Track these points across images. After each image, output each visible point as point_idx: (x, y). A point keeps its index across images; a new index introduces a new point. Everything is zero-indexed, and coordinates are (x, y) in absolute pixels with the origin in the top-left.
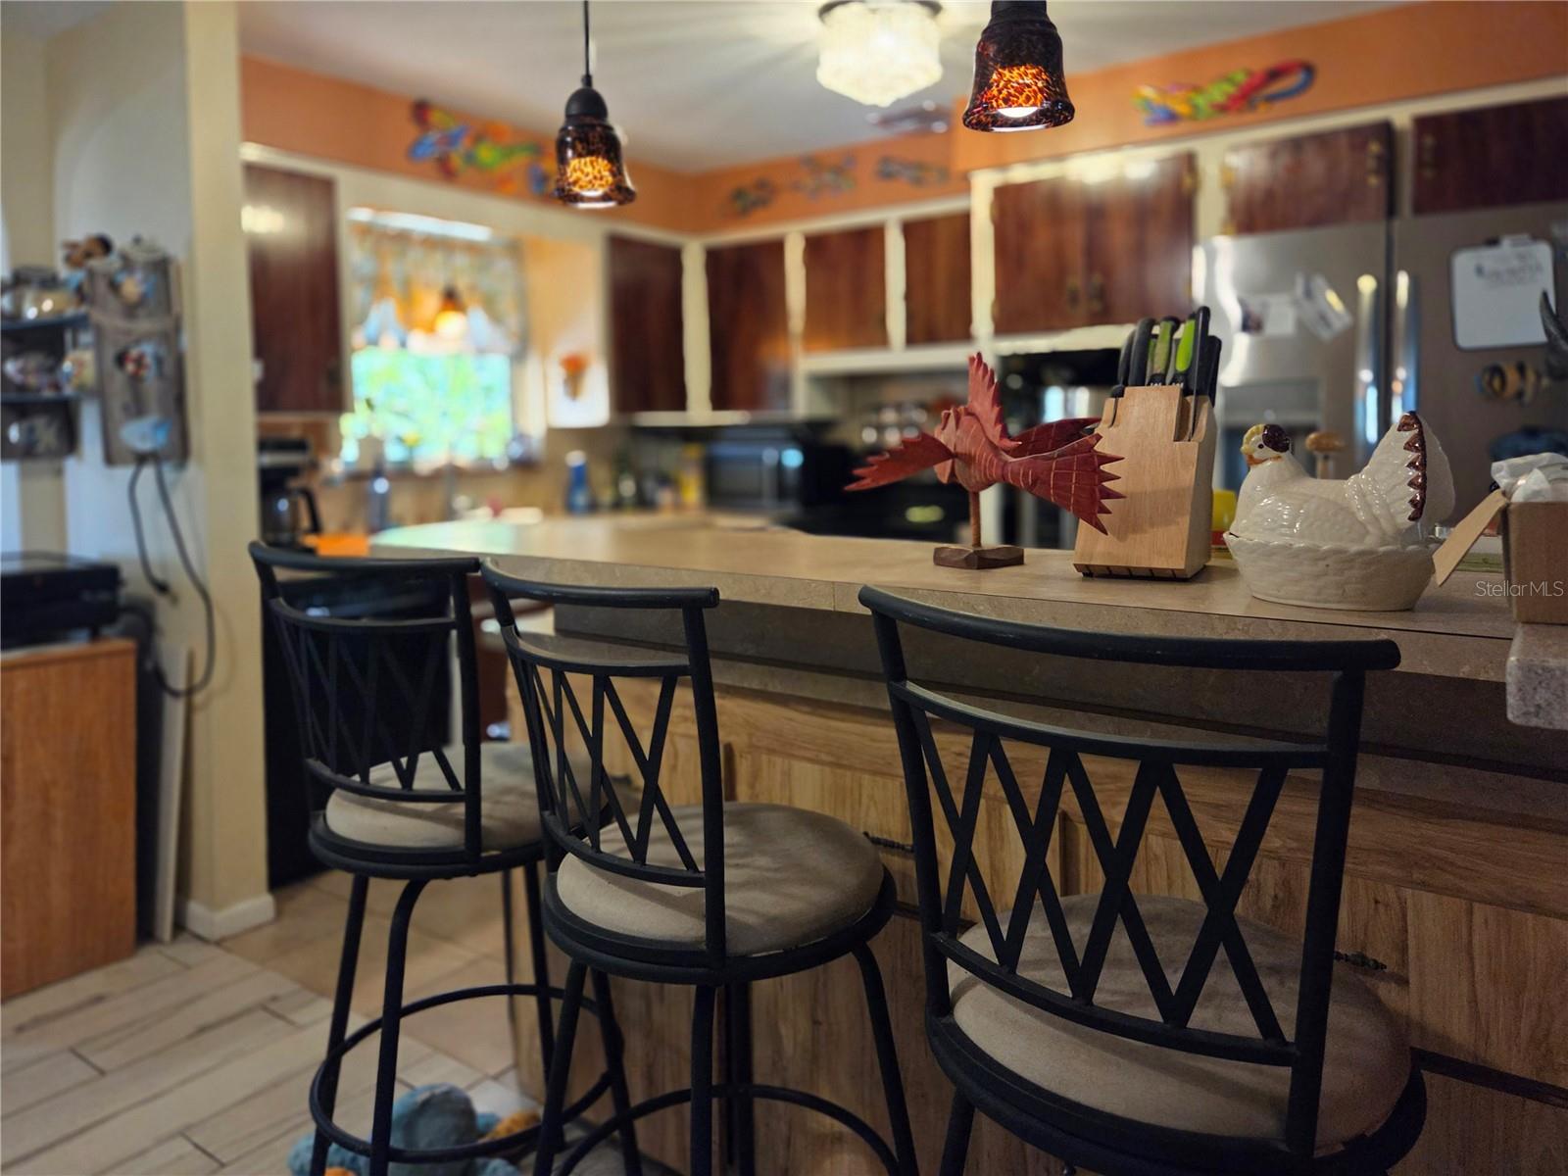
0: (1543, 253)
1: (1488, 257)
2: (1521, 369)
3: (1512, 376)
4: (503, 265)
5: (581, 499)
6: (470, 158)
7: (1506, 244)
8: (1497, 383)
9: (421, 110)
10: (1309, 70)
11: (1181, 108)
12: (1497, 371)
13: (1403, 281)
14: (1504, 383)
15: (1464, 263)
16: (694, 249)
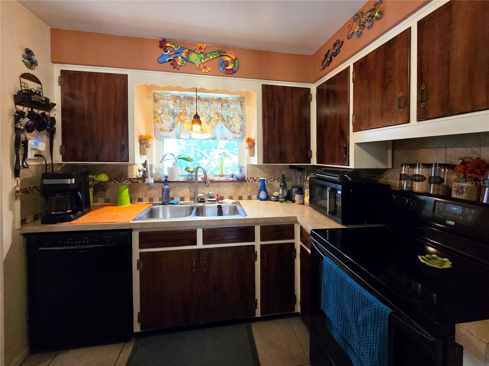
4: (234, 106)
5: (263, 195)
6: (186, 60)
9: (163, 43)
16: (313, 89)
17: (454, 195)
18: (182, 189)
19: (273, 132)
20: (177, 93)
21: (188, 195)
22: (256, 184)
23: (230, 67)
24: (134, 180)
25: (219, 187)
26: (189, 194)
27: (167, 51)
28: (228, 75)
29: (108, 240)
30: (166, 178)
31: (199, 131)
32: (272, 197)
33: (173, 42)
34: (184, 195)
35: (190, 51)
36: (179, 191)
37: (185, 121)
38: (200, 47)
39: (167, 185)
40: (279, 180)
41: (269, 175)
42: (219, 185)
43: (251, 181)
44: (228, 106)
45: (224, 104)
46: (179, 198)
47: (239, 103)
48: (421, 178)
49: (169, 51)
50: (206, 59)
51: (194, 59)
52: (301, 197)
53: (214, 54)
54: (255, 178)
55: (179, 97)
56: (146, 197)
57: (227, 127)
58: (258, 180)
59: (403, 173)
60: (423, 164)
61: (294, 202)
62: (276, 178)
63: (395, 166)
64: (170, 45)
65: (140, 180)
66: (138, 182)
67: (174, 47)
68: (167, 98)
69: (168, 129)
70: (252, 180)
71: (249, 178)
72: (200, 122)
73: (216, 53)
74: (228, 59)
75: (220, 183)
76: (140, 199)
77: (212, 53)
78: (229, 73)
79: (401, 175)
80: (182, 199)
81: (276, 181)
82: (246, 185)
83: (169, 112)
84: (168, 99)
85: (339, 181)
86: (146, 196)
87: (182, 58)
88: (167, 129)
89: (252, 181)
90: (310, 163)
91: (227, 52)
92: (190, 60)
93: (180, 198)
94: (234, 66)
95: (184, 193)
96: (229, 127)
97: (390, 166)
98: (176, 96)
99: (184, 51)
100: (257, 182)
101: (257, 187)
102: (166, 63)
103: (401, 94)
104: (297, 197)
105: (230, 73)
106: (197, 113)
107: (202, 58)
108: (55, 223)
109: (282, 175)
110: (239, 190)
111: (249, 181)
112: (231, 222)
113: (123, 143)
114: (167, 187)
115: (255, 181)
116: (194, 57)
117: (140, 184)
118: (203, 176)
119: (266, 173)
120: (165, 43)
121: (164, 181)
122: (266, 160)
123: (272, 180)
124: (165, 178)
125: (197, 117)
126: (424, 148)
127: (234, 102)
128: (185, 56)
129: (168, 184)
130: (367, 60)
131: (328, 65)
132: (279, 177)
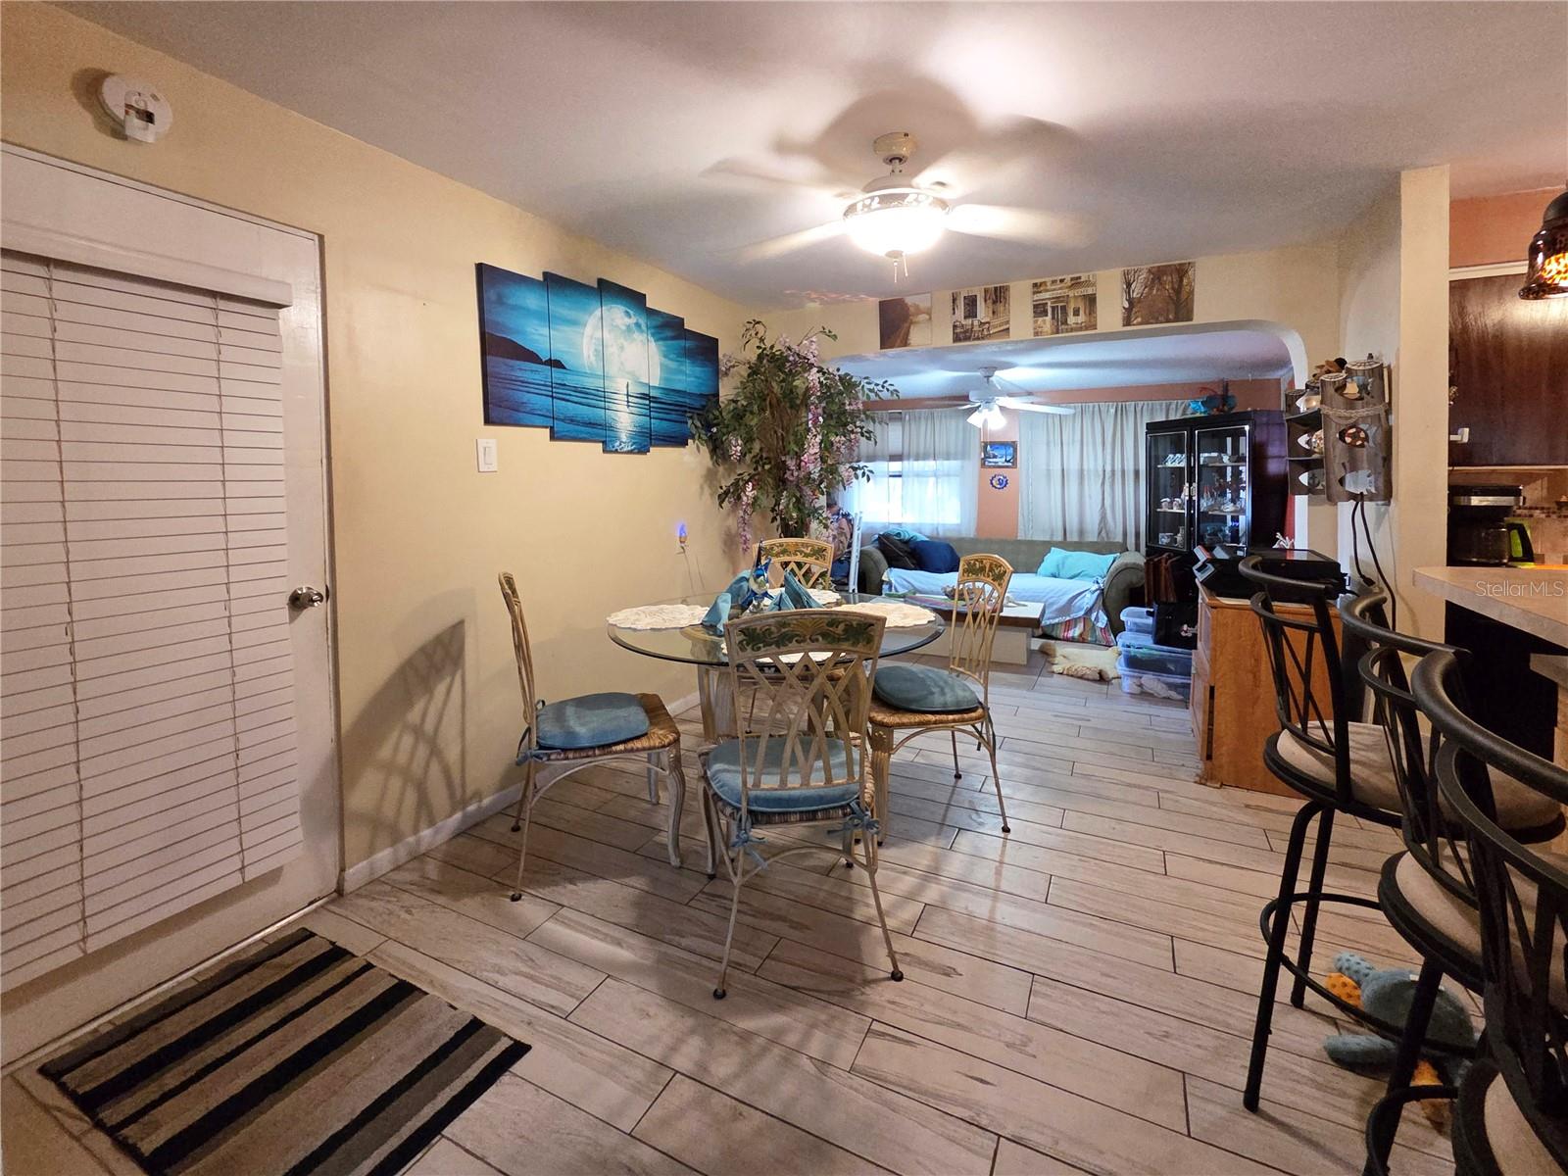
65: (1538, 511)
66: (1531, 516)
86: (1554, 549)
117: (1539, 521)
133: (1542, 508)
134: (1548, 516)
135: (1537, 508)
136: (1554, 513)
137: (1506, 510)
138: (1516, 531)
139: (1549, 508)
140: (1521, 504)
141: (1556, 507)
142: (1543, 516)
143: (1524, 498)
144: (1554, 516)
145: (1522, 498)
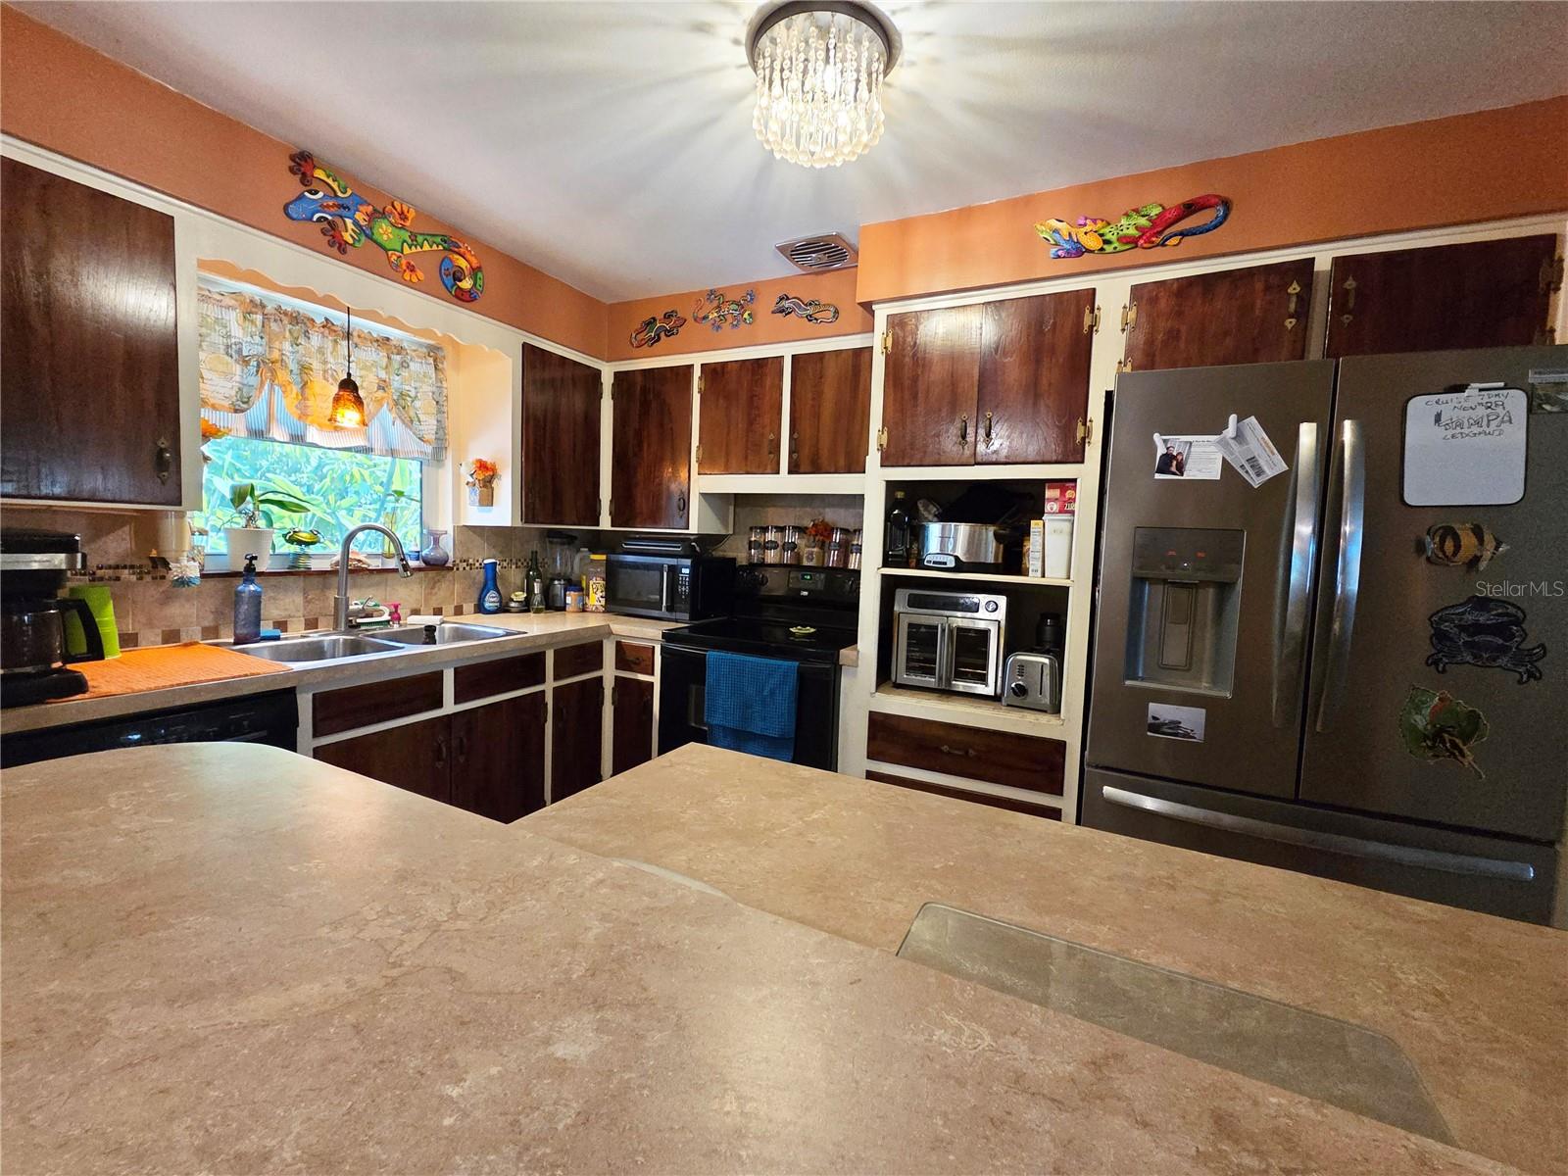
0: (1517, 401)
1: (1450, 404)
2: (1478, 533)
3: (1468, 540)
4: (419, 367)
5: (491, 601)
6: (366, 232)
7: (1473, 390)
8: (1449, 545)
9: (302, 163)
10: (1227, 204)
11: (1092, 242)
12: (1449, 532)
13: (1348, 431)
14: (1458, 547)
15: (1420, 409)
16: (608, 373)
17: (805, 563)
18: (280, 596)
19: (542, 453)
20: (250, 290)
21: (300, 614)
22: (473, 576)
23: (466, 284)
24: (100, 573)
25: (386, 585)
26: (302, 609)
27: (316, 192)
28: (460, 302)
29: (245, 723)
30: (251, 562)
31: (357, 426)
32: (513, 605)
33: (335, 172)
34: (287, 613)
35: (377, 215)
36: (272, 601)
37: (289, 388)
38: (403, 213)
39: (252, 582)
40: (519, 564)
41: (501, 552)
42: (387, 580)
43: (461, 569)
44: (404, 365)
45: (393, 357)
46: (271, 622)
47: (431, 360)
48: (774, 545)
49: (321, 195)
50: (413, 247)
51: (385, 237)
52: (579, 596)
53: (434, 242)
54: (471, 561)
55: (263, 306)
56: (152, 628)
57: (404, 422)
58: (477, 564)
59: (753, 539)
60: (776, 527)
61: (563, 609)
62: (514, 561)
63: (737, 530)
64: (325, 179)
65: (126, 571)
66: (118, 579)
67: (335, 186)
68: (221, 301)
69: (226, 403)
70: (465, 564)
71: (458, 562)
72: (359, 402)
73: (438, 240)
74: (463, 263)
75: (385, 575)
76: (126, 637)
77: (428, 238)
78: (463, 298)
79: (750, 542)
80: (282, 625)
81: (514, 567)
82: (451, 578)
83: (228, 347)
84: (223, 304)
85: (682, 553)
86: (150, 624)
87: (356, 223)
88: (223, 403)
89: (464, 568)
90: (598, 525)
91: (461, 245)
92: (375, 237)
93: (274, 623)
94: (475, 284)
95: (287, 607)
96: (410, 422)
97: (731, 532)
98: (251, 301)
99: (361, 208)
100: (475, 571)
101: (474, 583)
102: (308, 224)
103: (772, 436)
104: (571, 598)
105: (465, 298)
106: (349, 374)
107: (405, 241)
108: (40, 700)
109: (532, 552)
110: (434, 591)
111: (458, 569)
112: (512, 646)
113: (163, 443)
114: (252, 588)
115: (471, 569)
116: (384, 231)
117: (129, 585)
118: (338, 558)
119: (494, 547)
120: (312, 167)
121: (242, 570)
122: (530, 517)
123: (505, 564)
124: (248, 562)
125: (348, 385)
126: (774, 506)
127: (419, 357)
128: (363, 223)
129: (257, 580)
130: (725, 370)
131: (652, 344)
132: (518, 557)
133: (132, 567)
134: (141, 579)
135: (125, 567)
136: (148, 573)
137: (54, 577)
138: (75, 612)
139: (141, 567)
140: (79, 566)
141: (151, 565)
142: (134, 578)
143: (84, 557)
144: (148, 578)
145: (79, 555)
